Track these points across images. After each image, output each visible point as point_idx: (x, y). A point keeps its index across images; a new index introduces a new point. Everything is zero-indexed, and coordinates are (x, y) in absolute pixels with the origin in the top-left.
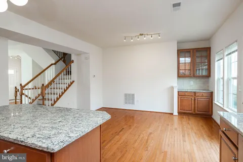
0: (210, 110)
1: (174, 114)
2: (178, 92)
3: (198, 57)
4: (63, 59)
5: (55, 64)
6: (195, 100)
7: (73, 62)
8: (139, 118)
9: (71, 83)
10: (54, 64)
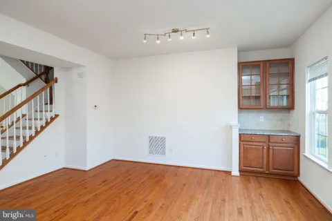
0: (296, 166)
1: (233, 174)
2: (240, 134)
3: (273, 75)
4: (43, 77)
5: (27, 84)
6: (269, 148)
7: (56, 82)
8: (171, 184)
9: (52, 119)
10: (24, 85)
